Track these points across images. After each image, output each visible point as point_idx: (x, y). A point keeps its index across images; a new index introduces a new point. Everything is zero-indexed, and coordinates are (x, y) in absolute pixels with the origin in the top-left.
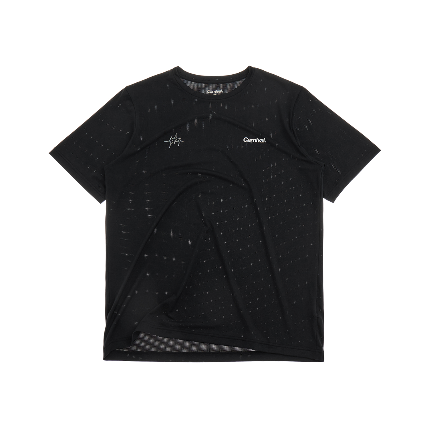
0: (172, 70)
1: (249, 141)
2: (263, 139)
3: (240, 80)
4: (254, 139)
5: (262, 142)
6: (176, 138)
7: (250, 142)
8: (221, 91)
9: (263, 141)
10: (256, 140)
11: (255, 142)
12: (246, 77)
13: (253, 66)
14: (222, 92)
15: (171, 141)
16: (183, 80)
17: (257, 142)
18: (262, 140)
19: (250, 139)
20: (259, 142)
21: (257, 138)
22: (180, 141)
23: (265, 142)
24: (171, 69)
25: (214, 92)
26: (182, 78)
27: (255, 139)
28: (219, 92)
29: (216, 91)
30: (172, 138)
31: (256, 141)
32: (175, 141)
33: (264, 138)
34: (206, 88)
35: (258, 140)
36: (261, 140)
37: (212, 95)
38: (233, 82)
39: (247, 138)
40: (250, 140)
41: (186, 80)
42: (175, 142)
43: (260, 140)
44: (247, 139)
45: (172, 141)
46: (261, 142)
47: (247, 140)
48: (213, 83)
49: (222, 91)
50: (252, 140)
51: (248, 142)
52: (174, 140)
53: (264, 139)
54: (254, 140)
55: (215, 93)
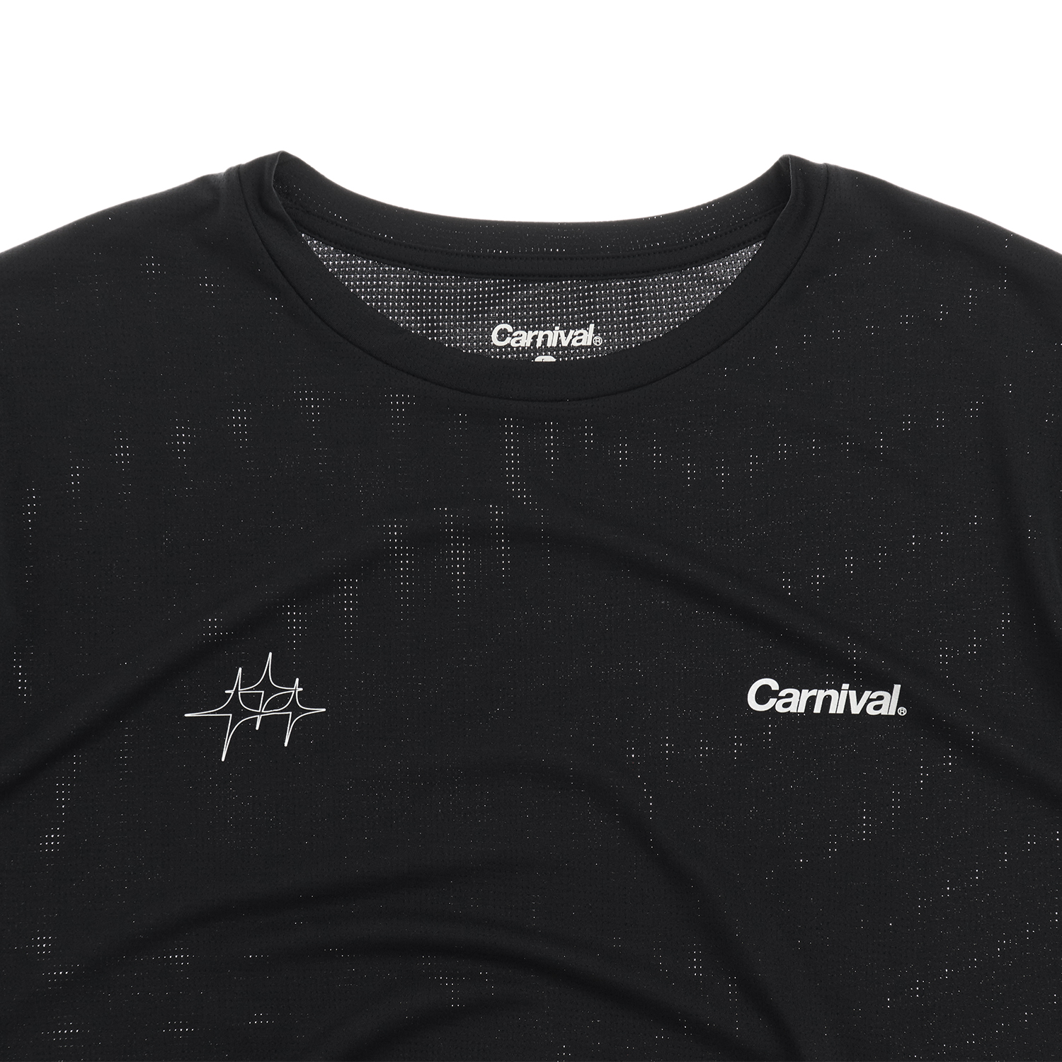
0: (239, 174)
1: (786, 705)
2: (885, 694)
3: (720, 253)
4: (825, 688)
5: (883, 711)
6: (270, 690)
7: (792, 709)
8: (587, 337)
9: (889, 703)
10: (841, 700)
11: (832, 711)
12: (767, 232)
13: (817, 155)
14: (599, 340)
15: (234, 707)
16: (315, 246)
17: (841, 711)
18: (880, 698)
19: (795, 692)
20: (856, 709)
21: (845, 686)
22: (295, 709)
23: (903, 711)
24: (234, 164)
25: (539, 344)
26: (314, 234)
27: (833, 693)
28: (574, 343)
29: (555, 337)
30: (238, 689)
31: (837, 708)
32: (262, 709)
33: (897, 688)
34: (483, 313)
35: (853, 694)
36: (869, 700)
37: (521, 364)
38: (679, 267)
39: (774, 685)
40: (794, 700)
41: (341, 246)
42: (260, 715)
43: (867, 694)
44: (775, 694)
45: (238, 713)
46: (870, 711)
47: (772, 701)
48: (526, 277)
49: (596, 332)
50: (806, 694)
51: (780, 709)
52: (252, 700)
53: (891, 693)
54: (821, 695)
55: (545, 350)
